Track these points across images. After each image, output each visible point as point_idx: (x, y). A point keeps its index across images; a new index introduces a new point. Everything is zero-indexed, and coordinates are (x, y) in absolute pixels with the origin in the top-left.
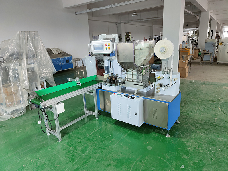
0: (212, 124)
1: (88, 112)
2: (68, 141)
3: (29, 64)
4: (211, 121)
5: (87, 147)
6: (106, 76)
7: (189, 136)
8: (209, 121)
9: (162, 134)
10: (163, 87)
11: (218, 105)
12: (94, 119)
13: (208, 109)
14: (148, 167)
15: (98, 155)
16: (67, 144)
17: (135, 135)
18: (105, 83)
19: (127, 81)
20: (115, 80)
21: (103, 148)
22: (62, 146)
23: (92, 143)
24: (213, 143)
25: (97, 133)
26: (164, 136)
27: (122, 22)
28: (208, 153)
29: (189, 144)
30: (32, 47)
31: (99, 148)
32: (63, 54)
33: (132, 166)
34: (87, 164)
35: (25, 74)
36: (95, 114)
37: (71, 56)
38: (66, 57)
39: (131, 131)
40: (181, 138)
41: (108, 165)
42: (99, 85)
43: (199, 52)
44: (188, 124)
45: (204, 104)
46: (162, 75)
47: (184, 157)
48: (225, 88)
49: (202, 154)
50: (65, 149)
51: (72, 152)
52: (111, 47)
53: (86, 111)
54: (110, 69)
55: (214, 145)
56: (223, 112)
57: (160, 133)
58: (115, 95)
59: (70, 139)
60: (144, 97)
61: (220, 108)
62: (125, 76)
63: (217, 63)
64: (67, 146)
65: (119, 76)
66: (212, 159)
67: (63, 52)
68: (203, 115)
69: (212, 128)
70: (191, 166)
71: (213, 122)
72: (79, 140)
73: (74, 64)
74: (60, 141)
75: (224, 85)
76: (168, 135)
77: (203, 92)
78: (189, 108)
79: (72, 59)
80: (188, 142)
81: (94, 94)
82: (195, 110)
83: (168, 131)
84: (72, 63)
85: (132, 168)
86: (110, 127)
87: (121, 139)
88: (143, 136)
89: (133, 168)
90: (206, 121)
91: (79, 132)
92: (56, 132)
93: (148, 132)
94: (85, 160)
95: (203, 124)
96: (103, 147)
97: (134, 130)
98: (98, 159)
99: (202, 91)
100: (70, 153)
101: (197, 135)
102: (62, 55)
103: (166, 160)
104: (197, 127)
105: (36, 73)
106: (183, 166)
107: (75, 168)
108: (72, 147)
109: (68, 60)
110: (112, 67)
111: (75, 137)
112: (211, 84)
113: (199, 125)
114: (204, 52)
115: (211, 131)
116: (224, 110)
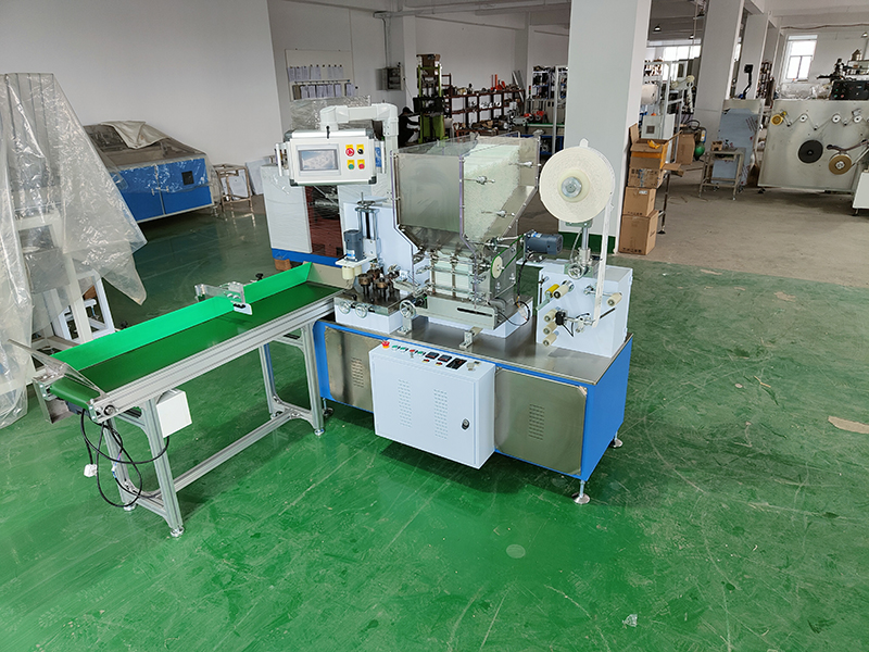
0: (733, 445)
1: (281, 408)
2: (208, 531)
3: (28, 216)
4: (730, 436)
5: (285, 557)
6: (348, 270)
7: (656, 497)
8: (724, 434)
9: (560, 491)
10: (568, 324)
11: (756, 369)
12: (308, 437)
13: (721, 387)
14: (511, 629)
15: (327, 585)
16: (208, 546)
17: (463, 500)
18: (349, 303)
19: (435, 294)
20: (386, 288)
21: (344, 559)
22: (187, 556)
23: (304, 538)
24: (733, 524)
25: (319, 498)
26: (567, 499)
27: (405, 9)
28: (717, 562)
29: (653, 530)
30: (35, 142)
31: (331, 559)
32: (169, 147)
33: (456, 625)
34: (289, 625)
35: (13, 257)
36: (311, 417)
37: (202, 157)
38: (182, 161)
39: (448, 483)
40: (626, 509)
41: (369, 627)
42: (326, 308)
43: (698, 142)
44: (651, 449)
45: (709, 367)
46: (567, 278)
47: (635, 580)
48: (784, 297)
49: (698, 569)
50: (200, 569)
51: (228, 578)
52: (368, 158)
53: (276, 406)
54: (366, 241)
55: (738, 531)
56: (773, 397)
57: (552, 488)
58: (386, 349)
59: (217, 523)
60: (497, 361)
61: (763, 379)
62: (427, 275)
63: (760, 192)
64: (206, 554)
65: (403, 274)
66: (730, 587)
67: (169, 140)
68: (704, 412)
69: (734, 464)
70: (658, 615)
71: (739, 439)
72: (253, 527)
73: (217, 188)
74: (177, 533)
75: (781, 284)
76: (581, 496)
77: (705, 314)
78: (657, 381)
79: (207, 168)
80: (650, 520)
81: (305, 344)
82: (678, 392)
83: (583, 483)
84: (206, 188)
85: (453, 634)
86: (369, 467)
87: (412, 518)
88: (492, 502)
89: (459, 633)
90: (713, 435)
91: (250, 491)
92: (160, 498)
93: (510, 487)
94: (279, 611)
95: (703, 448)
96: (346, 553)
97: (459, 478)
98: (327, 606)
99: (704, 310)
100: (221, 584)
101: (680, 494)
102: (162, 152)
103: (576, 598)
104: (682, 462)
105: (61, 252)
106: (633, 619)
107: (245, 646)
108: (228, 559)
109: (191, 172)
110: (372, 235)
111: (236, 515)
112: (736, 282)
113: (688, 452)
114: (717, 149)
115: (730, 474)
116: (776, 390)
